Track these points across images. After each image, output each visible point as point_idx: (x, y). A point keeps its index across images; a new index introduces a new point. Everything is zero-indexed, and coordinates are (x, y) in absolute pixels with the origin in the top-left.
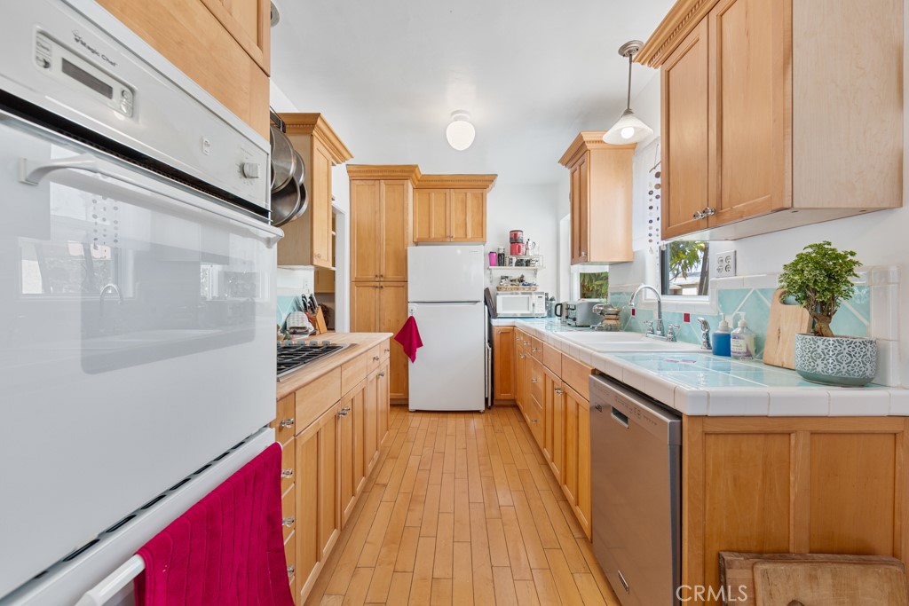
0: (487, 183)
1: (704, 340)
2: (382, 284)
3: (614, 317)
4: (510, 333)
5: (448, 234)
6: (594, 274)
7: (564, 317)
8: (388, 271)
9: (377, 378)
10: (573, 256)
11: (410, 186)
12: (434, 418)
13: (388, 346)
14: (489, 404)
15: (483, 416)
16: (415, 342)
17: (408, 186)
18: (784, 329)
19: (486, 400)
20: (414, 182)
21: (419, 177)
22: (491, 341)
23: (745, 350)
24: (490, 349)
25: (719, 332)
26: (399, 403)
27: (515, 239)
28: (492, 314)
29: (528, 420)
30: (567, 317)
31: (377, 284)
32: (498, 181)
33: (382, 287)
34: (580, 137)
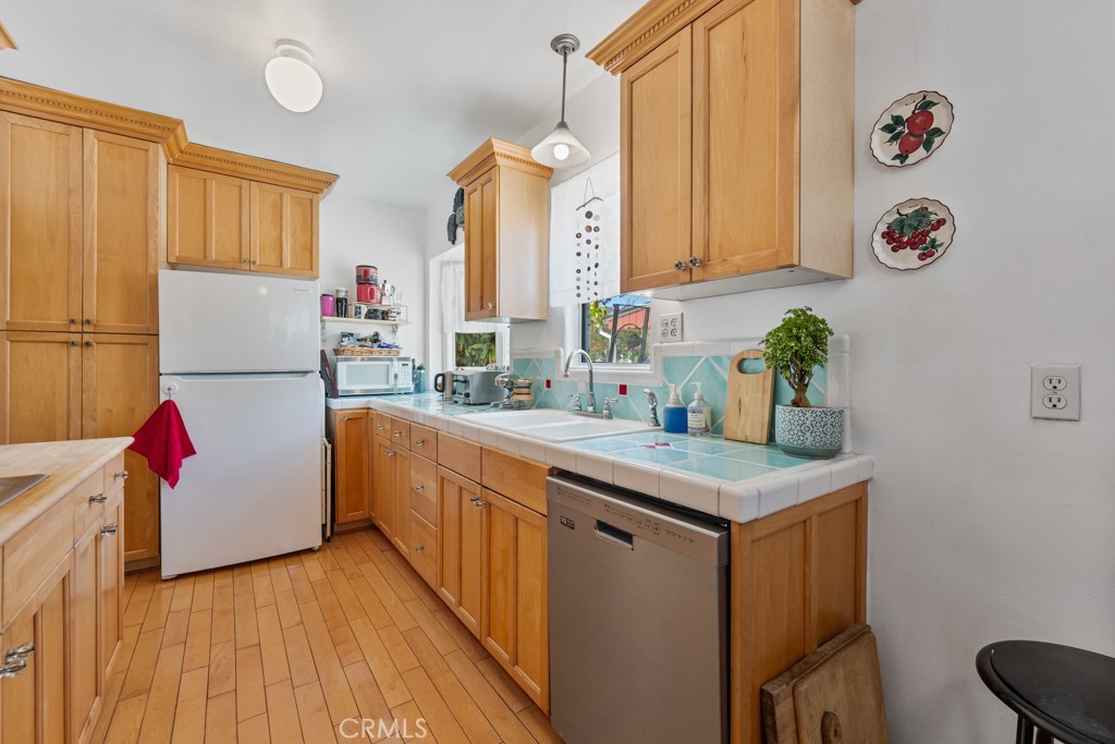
0: (321, 186)
1: (652, 416)
2: (87, 338)
3: (526, 390)
4: (363, 418)
5: (245, 255)
6: (471, 335)
7: (448, 391)
8: (108, 312)
9: (97, 539)
10: (468, 309)
11: (160, 156)
12: (222, 581)
13: (120, 468)
14: (328, 534)
15: (318, 554)
16: (178, 448)
17: (157, 154)
18: (745, 400)
19: (324, 526)
20: (169, 153)
21: (183, 145)
22: (330, 434)
23: (704, 426)
24: (329, 446)
25: (670, 405)
26: (143, 568)
27: (364, 278)
28: (332, 391)
29: (403, 548)
30: (454, 392)
31: (76, 338)
32: (337, 186)
33: (88, 344)
34: (488, 145)
